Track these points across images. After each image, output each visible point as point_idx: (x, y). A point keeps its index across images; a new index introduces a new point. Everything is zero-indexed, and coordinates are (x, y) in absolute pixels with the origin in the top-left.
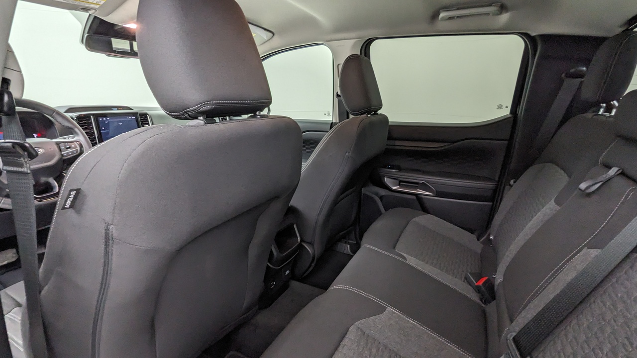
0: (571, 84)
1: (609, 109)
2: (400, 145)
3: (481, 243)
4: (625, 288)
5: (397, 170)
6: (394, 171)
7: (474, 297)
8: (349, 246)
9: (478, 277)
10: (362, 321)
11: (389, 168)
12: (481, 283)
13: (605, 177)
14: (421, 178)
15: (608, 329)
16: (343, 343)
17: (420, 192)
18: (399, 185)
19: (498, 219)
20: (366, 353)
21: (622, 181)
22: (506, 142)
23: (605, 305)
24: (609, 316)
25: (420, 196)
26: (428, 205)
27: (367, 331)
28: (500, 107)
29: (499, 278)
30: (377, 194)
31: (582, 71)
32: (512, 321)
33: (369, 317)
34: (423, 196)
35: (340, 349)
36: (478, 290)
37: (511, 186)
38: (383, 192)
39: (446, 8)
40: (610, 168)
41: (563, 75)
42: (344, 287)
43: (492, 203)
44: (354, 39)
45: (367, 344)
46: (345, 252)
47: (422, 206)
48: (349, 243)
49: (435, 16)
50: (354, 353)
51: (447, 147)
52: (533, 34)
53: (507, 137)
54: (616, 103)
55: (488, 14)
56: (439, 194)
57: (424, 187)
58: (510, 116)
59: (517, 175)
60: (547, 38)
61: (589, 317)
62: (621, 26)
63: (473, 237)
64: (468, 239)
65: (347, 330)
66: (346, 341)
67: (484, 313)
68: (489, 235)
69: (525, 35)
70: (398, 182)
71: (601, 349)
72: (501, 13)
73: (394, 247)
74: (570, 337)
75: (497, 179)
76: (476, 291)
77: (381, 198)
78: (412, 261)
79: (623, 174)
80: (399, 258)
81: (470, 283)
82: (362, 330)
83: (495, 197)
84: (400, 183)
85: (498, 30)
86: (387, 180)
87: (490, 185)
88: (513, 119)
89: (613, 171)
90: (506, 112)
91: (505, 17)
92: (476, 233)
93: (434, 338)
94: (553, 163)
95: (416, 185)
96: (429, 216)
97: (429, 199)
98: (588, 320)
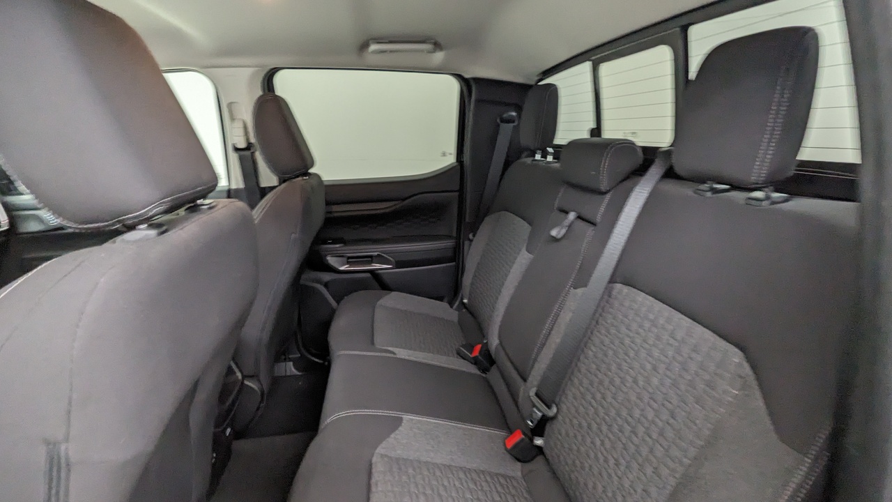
0: (506, 129)
1: (544, 155)
2: (340, 210)
3: (455, 310)
4: (611, 314)
5: (342, 245)
6: (338, 246)
7: (473, 370)
8: (291, 363)
9: (471, 348)
10: (384, 444)
11: (330, 243)
12: (476, 353)
13: (567, 222)
14: (374, 250)
15: (611, 353)
16: (373, 481)
17: (377, 266)
18: (348, 263)
19: (467, 280)
20: (404, 478)
21: (580, 223)
22: (457, 194)
23: (601, 334)
24: (607, 341)
25: (377, 272)
26: (387, 280)
27: (393, 454)
28: (444, 154)
29: (494, 342)
30: (319, 282)
31: (512, 116)
32: (525, 380)
33: (388, 436)
34: (380, 271)
35: (373, 489)
36: (475, 362)
37: (471, 241)
38: (327, 277)
39: (379, 40)
40: (567, 213)
41: (498, 120)
42: (343, 414)
43: (454, 263)
44: (253, 67)
45: (400, 469)
46: (288, 374)
47: (380, 283)
48: (290, 360)
49: (364, 46)
50: (392, 485)
51: (398, 206)
52: (467, 76)
53: (457, 188)
54: (550, 150)
55: (422, 51)
56: (400, 264)
57: (380, 259)
58: (456, 164)
59: (474, 228)
60: (479, 81)
61: (593, 348)
62: (538, 76)
63: (445, 305)
64: (441, 309)
65: (371, 465)
66: (376, 476)
67: (487, 382)
68: (462, 299)
69: (459, 77)
70: (345, 259)
71: (610, 371)
72: (434, 51)
73: (373, 343)
74: (583, 370)
75: (454, 234)
76: (472, 363)
77: (326, 285)
78: (402, 353)
79: (579, 217)
80: (384, 354)
81: (464, 357)
82: (386, 456)
83: (456, 256)
84: (350, 260)
85: (435, 69)
86: (331, 260)
87: (449, 243)
88: (459, 167)
89: (572, 216)
90: (451, 160)
91: (439, 57)
92: (446, 299)
93: (460, 428)
94: (508, 211)
95: (371, 259)
96: (394, 293)
97: (390, 273)
98: (592, 351)
